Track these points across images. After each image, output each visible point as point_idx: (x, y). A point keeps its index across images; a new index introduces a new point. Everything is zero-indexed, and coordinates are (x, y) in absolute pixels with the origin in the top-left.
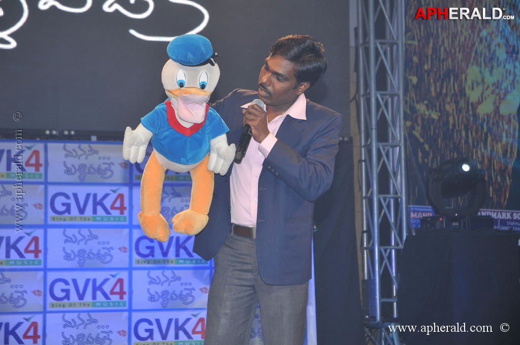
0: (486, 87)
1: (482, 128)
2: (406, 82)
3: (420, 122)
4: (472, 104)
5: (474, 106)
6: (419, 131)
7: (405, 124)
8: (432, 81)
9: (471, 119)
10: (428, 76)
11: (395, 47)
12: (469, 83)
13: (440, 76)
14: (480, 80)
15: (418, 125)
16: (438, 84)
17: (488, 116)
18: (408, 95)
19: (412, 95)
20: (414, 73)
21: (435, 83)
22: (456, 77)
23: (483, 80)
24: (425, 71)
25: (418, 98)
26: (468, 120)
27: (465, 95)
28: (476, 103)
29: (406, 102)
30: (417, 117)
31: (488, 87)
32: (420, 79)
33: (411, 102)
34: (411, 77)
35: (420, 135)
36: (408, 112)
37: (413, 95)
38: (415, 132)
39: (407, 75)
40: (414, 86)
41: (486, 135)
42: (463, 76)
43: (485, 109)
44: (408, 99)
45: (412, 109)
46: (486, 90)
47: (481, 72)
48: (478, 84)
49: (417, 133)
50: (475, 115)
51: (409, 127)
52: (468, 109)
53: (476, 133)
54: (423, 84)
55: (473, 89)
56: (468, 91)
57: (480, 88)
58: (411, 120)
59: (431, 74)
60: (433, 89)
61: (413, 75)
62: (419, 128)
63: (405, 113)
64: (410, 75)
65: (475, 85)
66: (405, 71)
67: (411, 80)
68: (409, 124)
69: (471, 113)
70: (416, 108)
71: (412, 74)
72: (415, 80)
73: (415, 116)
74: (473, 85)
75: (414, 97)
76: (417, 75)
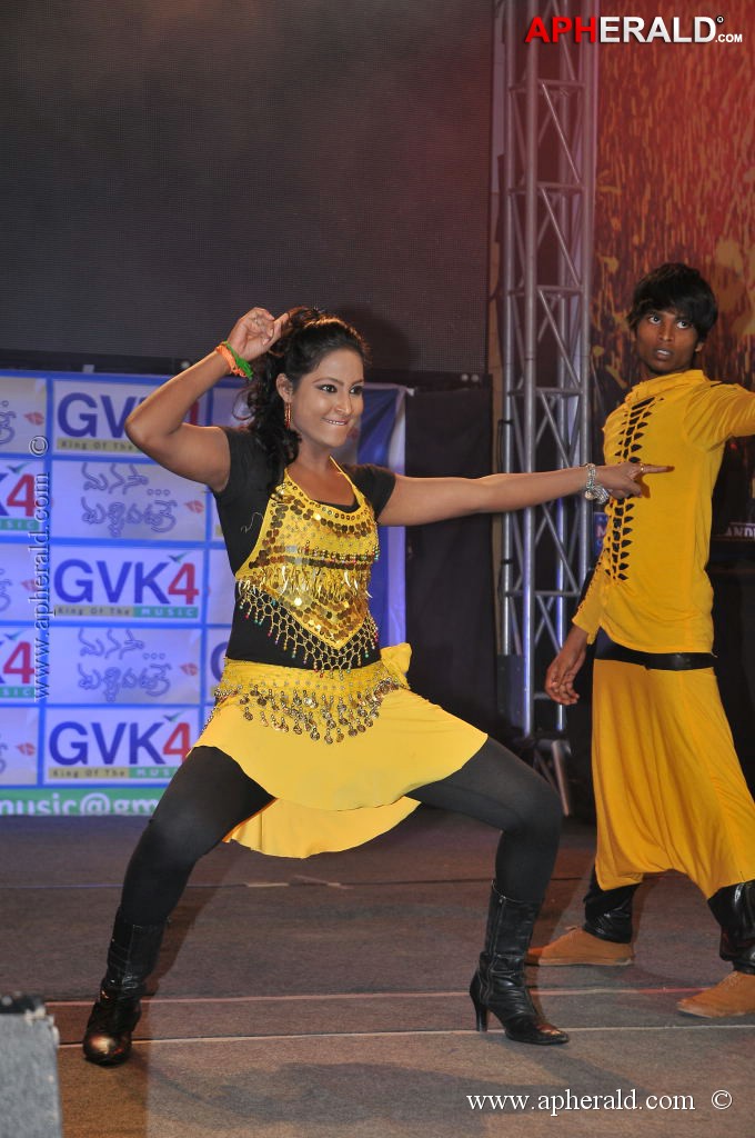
2: (597, 269)
3: (621, 349)
5: (728, 320)
6: (619, 366)
7: (591, 352)
9: (721, 345)
10: (640, 256)
11: (576, 198)
12: (719, 273)
14: (739, 269)
15: (617, 355)
18: (600, 294)
19: (606, 294)
20: (612, 251)
24: (635, 248)
25: (619, 301)
26: (715, 348)
28: (730, 313)
29: (595, 309)
30: (616, 338)
32: (625, 264)
33: (605, 307)
34: (607, 260)
35: (621, 373)
36: (599, 328)
37: (609, 295)
38: (610, 369)
39: (599, 254)
40: (611, 277)
42: (708, 259)
44: (599, 303)
45: (607, 323)
47: (742, 252)
48: (735, 275)
49: (613, 371)
50: (728, 338)
51: (600, 358)
53: (730, 373)
54: (629, 273)
55: (725, 285)
58: (604, 346)
59: (646, 253)
61: (611, 256)
62: (618, 361)
63: (592, 330)
64: (604, 255)
66: (596, 246)
67: (606, 265)
68: (599, 351)
70: (613, 321)
71: (608, 253)
72: (613, 264)
73: (612, 335)
75: (611, 299)
76: (618, 257)
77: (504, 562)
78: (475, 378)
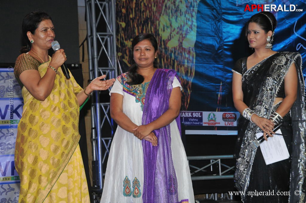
0: (173, 29)
1: (171, 57)
2: (118, 26)
3: (128, 53)
4: (164, 41)
5: (165, 43)
6: (127, 59)
7: (117, 55)
8: (136, 25)
9: (163, 50)
10: (133, 22)
12: (161, 26)
13: (141, 22)
14: (169, 25)
15: (127, 55)
16: (140, 27)
17: (175, 48)
18: (119, 35)
19: (122, 35)
20: (123, 20)
21: (138, 27)
22: (153, 23)
23: (171, 25)
24: (131, 19)
25: (126, 37)
26: (161, 52)
27: (159, 35)
28: (166, 40)
29: (118, 40)
30: (126, 50)
31: (174, 29)
32: (128, 24)
33: (121, 39)
34: (121, 23)
35: (128, 61)
36: (120, 46)
37: (123, 35)
38: (124, 60)
39: (118, 21)
40: (123, 29)
41: (174, 61)
42: (157, 22)
43: (173, 44)
44: (119, 38)
45: (122, 44)
46: (173, 31)
47: (169, 19)
48: (167, 27)
49: (125, 61)
50: (166, 48)
51: (120, 57)
52: (161, 44)
53: (167, 60)
54: (129, 27)
55: (164, 31)
56: (160, 32)
57: (169, 30)
58: (121, 52)
59: (135, 21)
60: (136, 31)
61: (122, 22)
62: (127, 58)
63: (117, 47)
64: (120, 21)
65: (165, 28)
66: (117, 19)
67: (121, 25)
68: (120, 54)
69: (163, 47)
70: (125, 44)
71: (122, 21)
72: (123, 25)
73: (124, 49)
74: (164, 28)
75: (123, 36)
76: (125, 22)
77: (92, 129)
78: (77, 65)
